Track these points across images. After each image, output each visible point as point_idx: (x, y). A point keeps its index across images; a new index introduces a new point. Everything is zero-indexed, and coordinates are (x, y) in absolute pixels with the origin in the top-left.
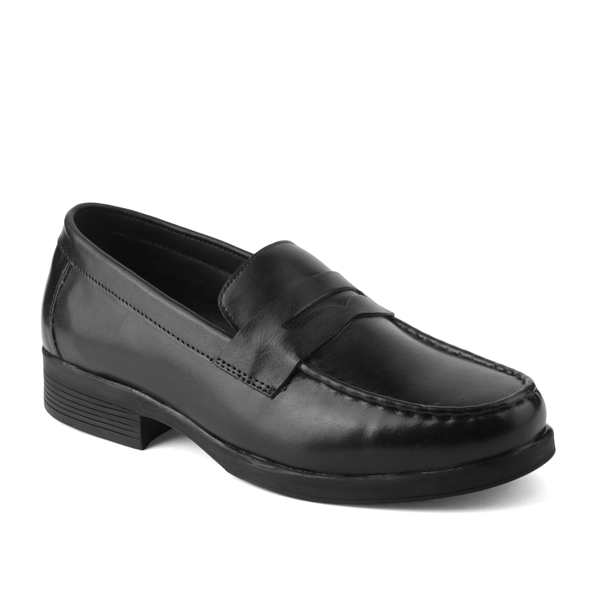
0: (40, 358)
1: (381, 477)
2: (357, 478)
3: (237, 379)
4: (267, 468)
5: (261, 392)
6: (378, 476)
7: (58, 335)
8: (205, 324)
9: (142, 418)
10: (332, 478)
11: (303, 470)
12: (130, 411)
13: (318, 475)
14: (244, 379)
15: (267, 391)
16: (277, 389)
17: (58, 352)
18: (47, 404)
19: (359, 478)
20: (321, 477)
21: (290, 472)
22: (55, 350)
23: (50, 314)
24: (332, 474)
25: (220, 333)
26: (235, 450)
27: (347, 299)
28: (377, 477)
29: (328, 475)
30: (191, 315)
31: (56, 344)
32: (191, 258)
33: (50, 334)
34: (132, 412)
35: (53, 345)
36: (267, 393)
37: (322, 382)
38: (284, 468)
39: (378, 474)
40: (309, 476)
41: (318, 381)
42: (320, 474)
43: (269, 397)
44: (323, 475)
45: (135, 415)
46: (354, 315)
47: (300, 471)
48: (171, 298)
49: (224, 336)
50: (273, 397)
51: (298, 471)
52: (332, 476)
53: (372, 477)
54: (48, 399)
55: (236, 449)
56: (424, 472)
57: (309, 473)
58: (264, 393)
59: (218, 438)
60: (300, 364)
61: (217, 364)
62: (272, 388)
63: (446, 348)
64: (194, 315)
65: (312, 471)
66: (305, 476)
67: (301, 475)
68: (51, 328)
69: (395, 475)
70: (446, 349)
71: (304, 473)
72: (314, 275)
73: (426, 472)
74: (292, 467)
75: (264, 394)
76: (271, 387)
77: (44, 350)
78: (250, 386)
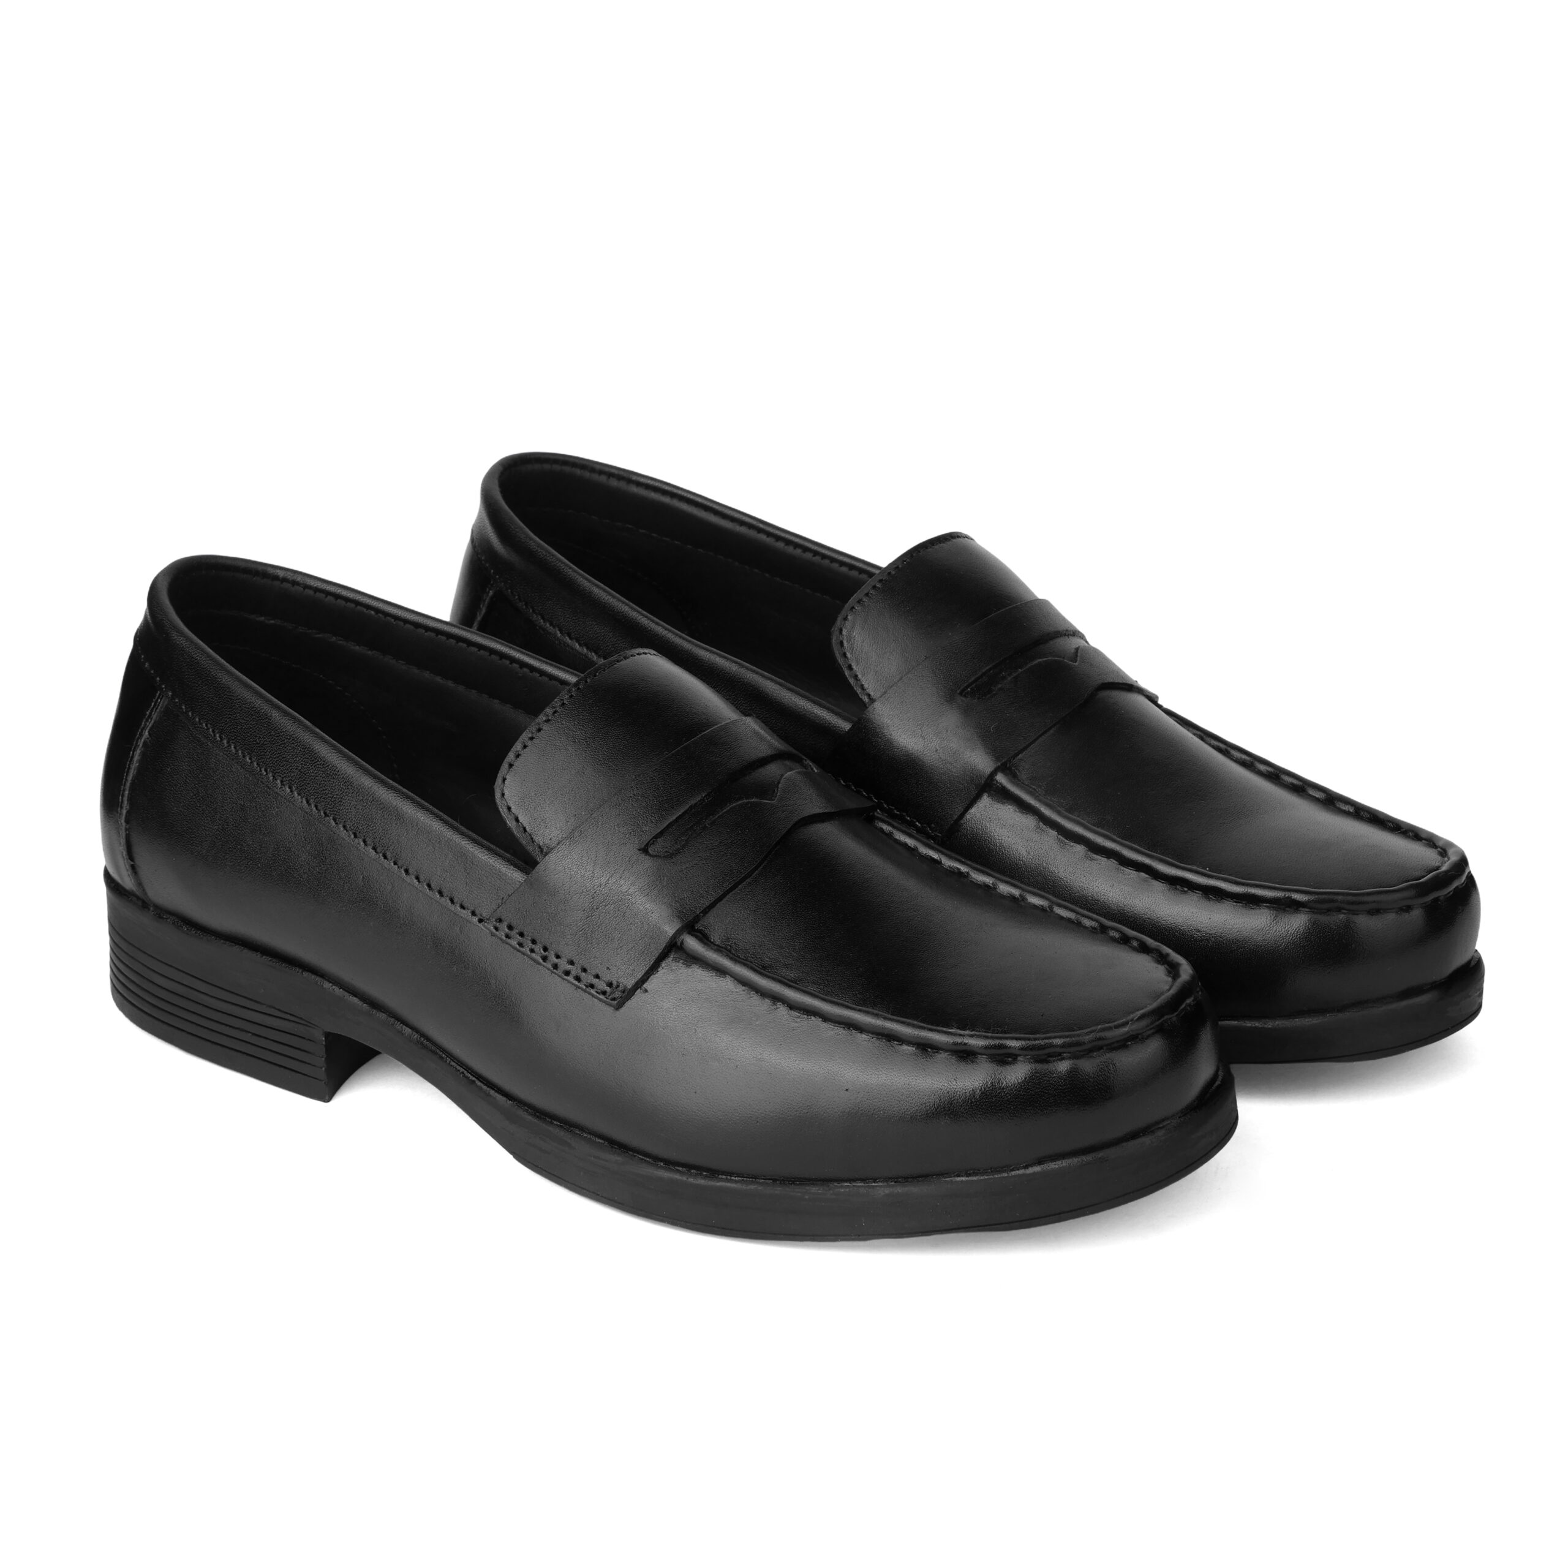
0: (100, 892)
1: (862, 1186)
2: (807, 1188)
3: (539, 964)
4: (607, 1161)
5: (593, 996)
6: (856, 1184)
7: (138, 851)
8: (465, 841)
9: (328, 1035)
10: (752, 1187)
11: (689, 1167)
12: (301, 1018)
13: (722, 1180)
14: (555, 966)
15: (608, 994)
16: (630, 989)
17: (140, 884)
18: (116, 992)
19: (814, 1189)
20: (729, 1185)
21: (659, 1170)
22: (133, 881)
23: (120, 804)
24: (753, 1177)
25: (499, 861)
26: (535, 1116)
27: (779, 783)
28: (854, 1186)
29: (743, 1180)
30: (434, 820)
31: (134, 869)
32: (427, 675)
33: (121, 849)
34: (304, 1020)
35: (127, 870)
36: (606, 998)
37: (729, 975)
38: (645, 1160)
39: (854, 1180)
40: (701, 1182)
41: (721, 971)
42: (727, 1179)
43: (611, 1005)
44: (732, 1180)
45: (309, 1027)
46: (796, 819)
47: (680, 1169)
48: (389, 780)
49: (509, 869)
50: (618, 1007)
51: (677, 1169)
52: (752, 1182)
53: (842, 1186)
54: (118, 982)
55: (538, 1114)
56: (958, 1176)
57: (701, 1174)
58: (602, 997)
59: (497, 1087)
60: (679, 932)
61: (494, 930)
62: (618, 986)
63: (993, 884)
64: (441, 819)
65: (708, 1170)
66: (691, 1180)
67: (685, 1179)
68: (123, 834)
69: (893, 1183)
70: (991, 885)
71: (691, 1175)
72: (706, 730)
73: (962, 1176)
74: (661, 1160)
75: (600, 1000)
76: (615, 983)
77: (107, 875)
78: (569, 982)
